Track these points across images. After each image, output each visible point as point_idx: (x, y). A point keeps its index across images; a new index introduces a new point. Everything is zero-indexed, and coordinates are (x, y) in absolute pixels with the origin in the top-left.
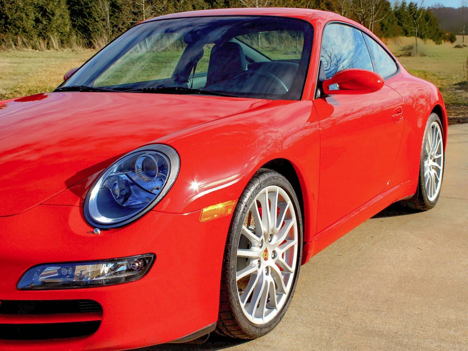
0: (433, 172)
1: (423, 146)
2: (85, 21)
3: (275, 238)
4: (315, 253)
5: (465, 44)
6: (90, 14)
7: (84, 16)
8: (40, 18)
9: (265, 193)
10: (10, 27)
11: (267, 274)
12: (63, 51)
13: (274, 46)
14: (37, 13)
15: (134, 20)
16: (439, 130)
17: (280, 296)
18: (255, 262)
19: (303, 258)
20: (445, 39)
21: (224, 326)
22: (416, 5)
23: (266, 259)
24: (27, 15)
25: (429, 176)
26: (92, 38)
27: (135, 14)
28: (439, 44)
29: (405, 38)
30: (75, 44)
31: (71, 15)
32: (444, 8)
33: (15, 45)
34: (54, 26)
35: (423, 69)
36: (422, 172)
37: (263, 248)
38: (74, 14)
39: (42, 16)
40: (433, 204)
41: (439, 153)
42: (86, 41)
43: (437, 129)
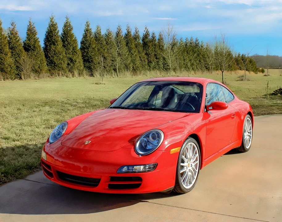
0: (248, 137)
1: (243, 127)
2: (90, 64)
3: (192, 160)
4: (204, 166)
5: (269, 74)
6: (92, 61)
7: (89, 62)
8: (70, 63)
9: (189, 145)
10: (56, 67)
11: (189, 172)
12: (80, 78)
13: (178, 75)
14: (68, 61)
15: (112, 63)
16: (250, 121)
17: (193, 180)
18: (186, 168)
19: (201, 167)
20: (259, 71)
21: (176, 188)
22: (245, 55)
23: (189, 167)
24: (64, 62)
25: (246, 139)
26: (93, 72)
27: (113, 61)
28: (257, 74)
29: (240, 71)
30: (85, 75)
31: (84, 61)
32: (259, 56)
33: (58, 75)
34: (76, 67)
35: (248, 87)
36: (243, 137)
37: (188, 163)
38: (85, 61)
39: (71, 62)
40: (248, 150)
41: (250, 130)
42: (90, 73)
43: (249, 121)
